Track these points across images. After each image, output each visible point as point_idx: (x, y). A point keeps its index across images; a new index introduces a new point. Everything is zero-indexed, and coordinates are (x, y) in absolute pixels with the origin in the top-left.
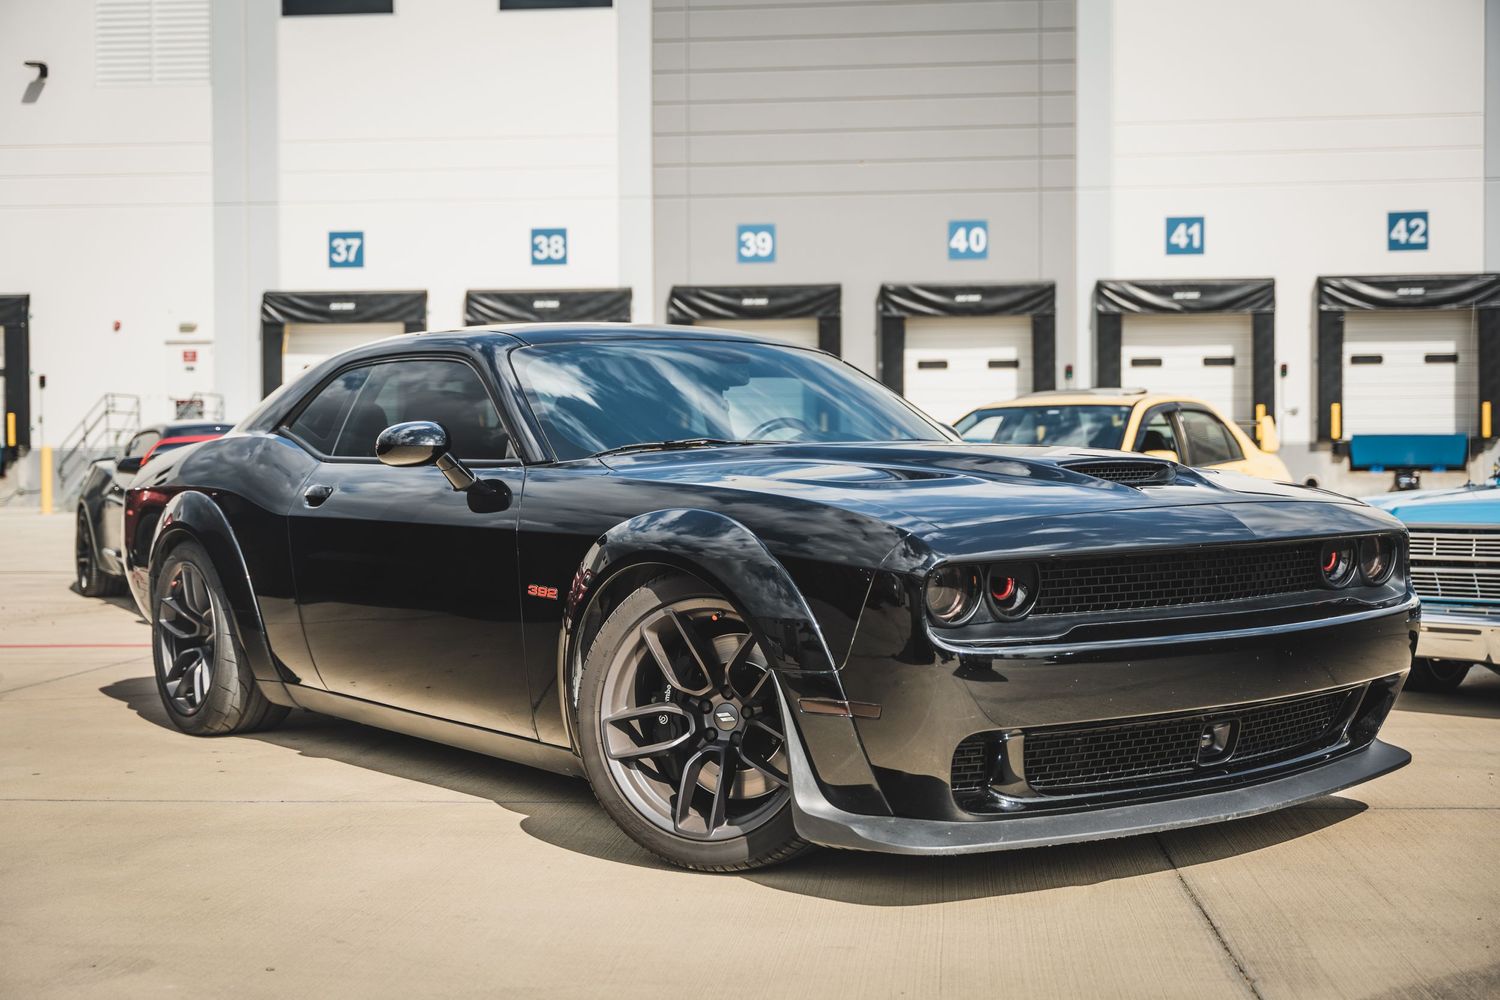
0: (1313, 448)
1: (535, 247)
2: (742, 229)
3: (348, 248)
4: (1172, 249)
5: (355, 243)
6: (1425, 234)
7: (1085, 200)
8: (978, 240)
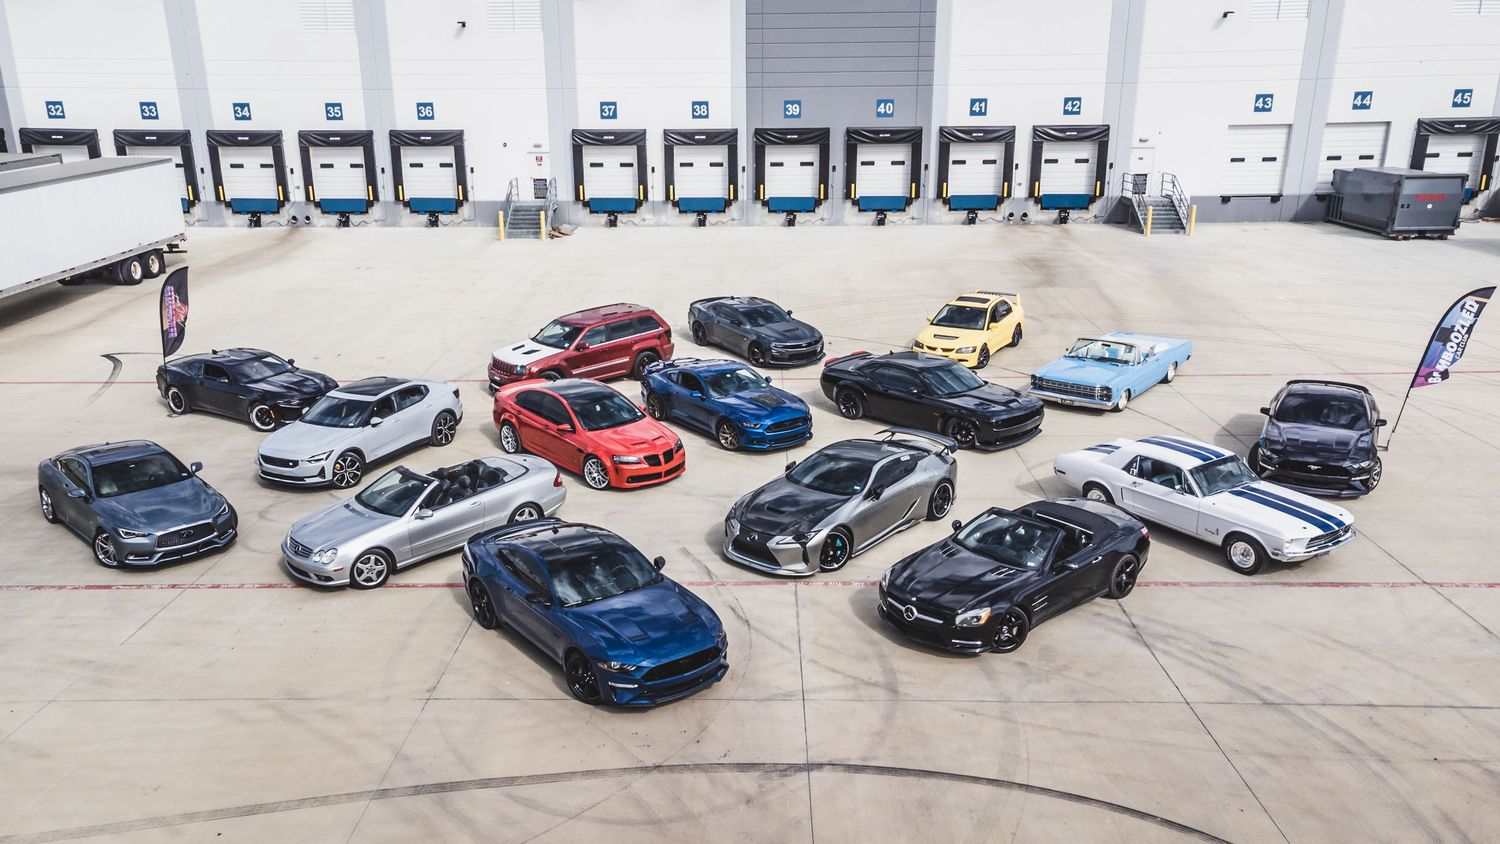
0: (1026, 199)
1: (694, 110)
2: (786, 103)
3: (609, 110)
4: (973, 113)
5: (613, 107)
6: (1079, 107)
7: (936, 88)
8: (890, 107)
